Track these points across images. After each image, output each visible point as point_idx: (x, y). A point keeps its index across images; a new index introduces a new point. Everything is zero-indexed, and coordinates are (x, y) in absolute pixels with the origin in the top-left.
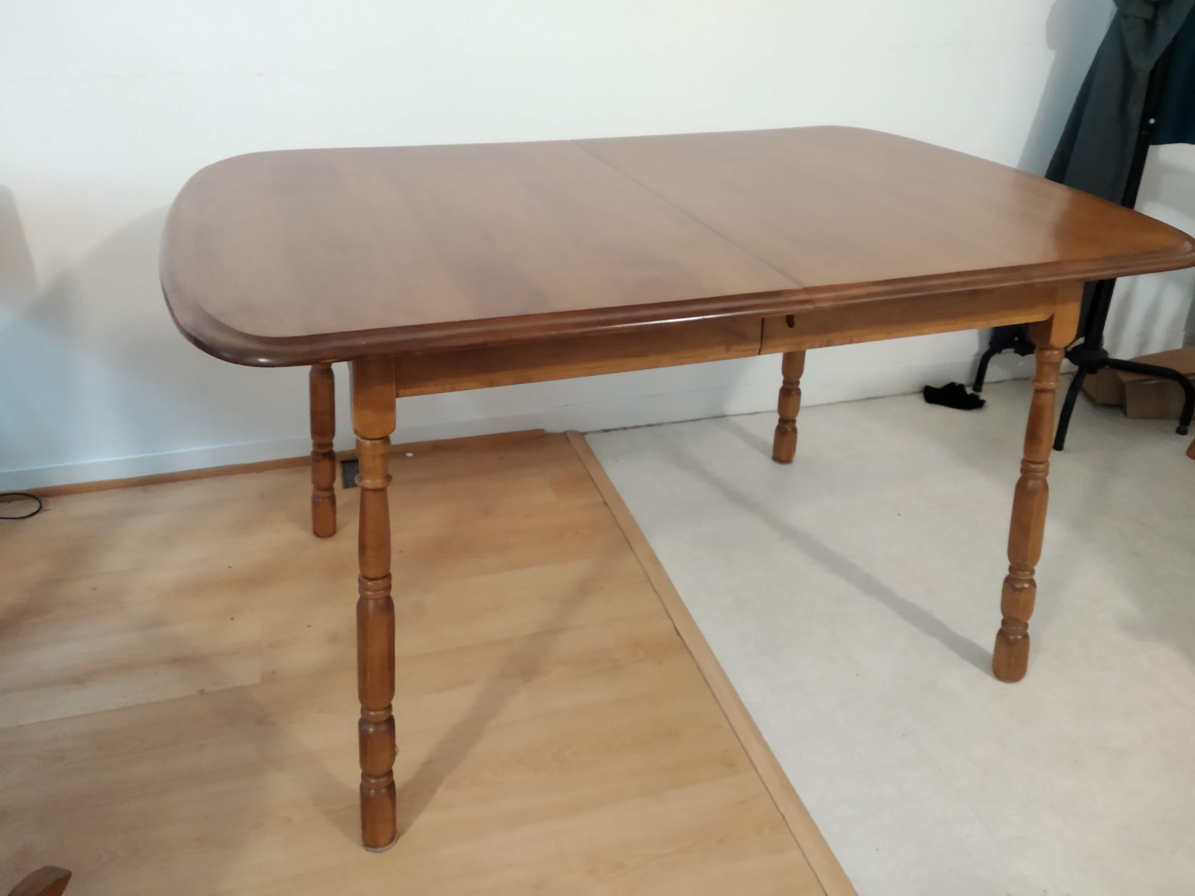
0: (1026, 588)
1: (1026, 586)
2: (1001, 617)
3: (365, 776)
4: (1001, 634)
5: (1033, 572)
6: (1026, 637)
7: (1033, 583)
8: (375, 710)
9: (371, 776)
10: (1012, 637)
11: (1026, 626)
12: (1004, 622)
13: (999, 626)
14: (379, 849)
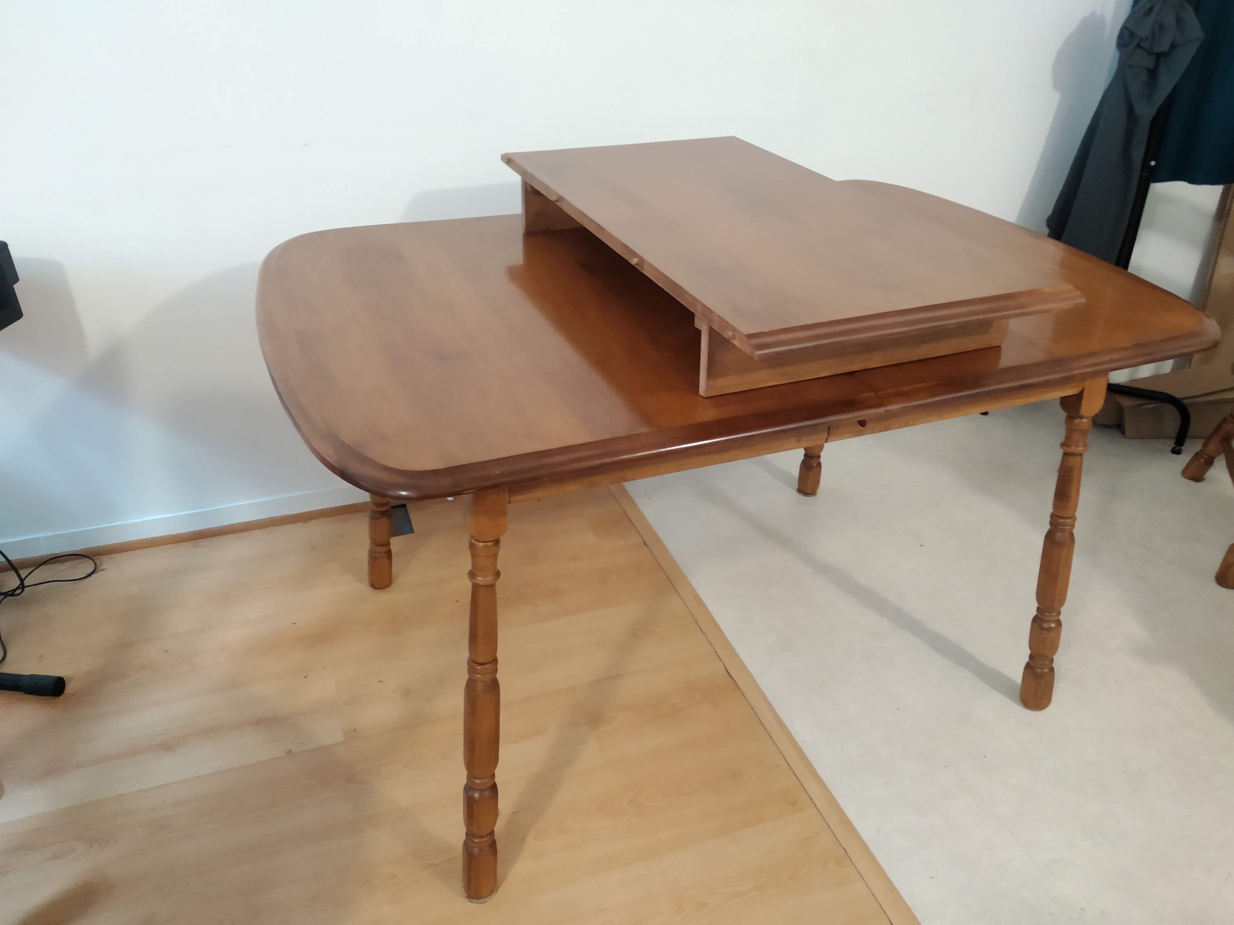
0: (1053, 627)
1: (1053, 625)
2: (1029, 652)
3: (469, 835)
4: (1028, 666)
5: (1059, 613)
6: (1052, 669)
7: (1059, 623)
8: (480, 779)
9: (475, 836)
10: (1038, 671)
11: (1052, 661)
12: (1031, 657)
13: (1027, 659)
14: (482, 900)
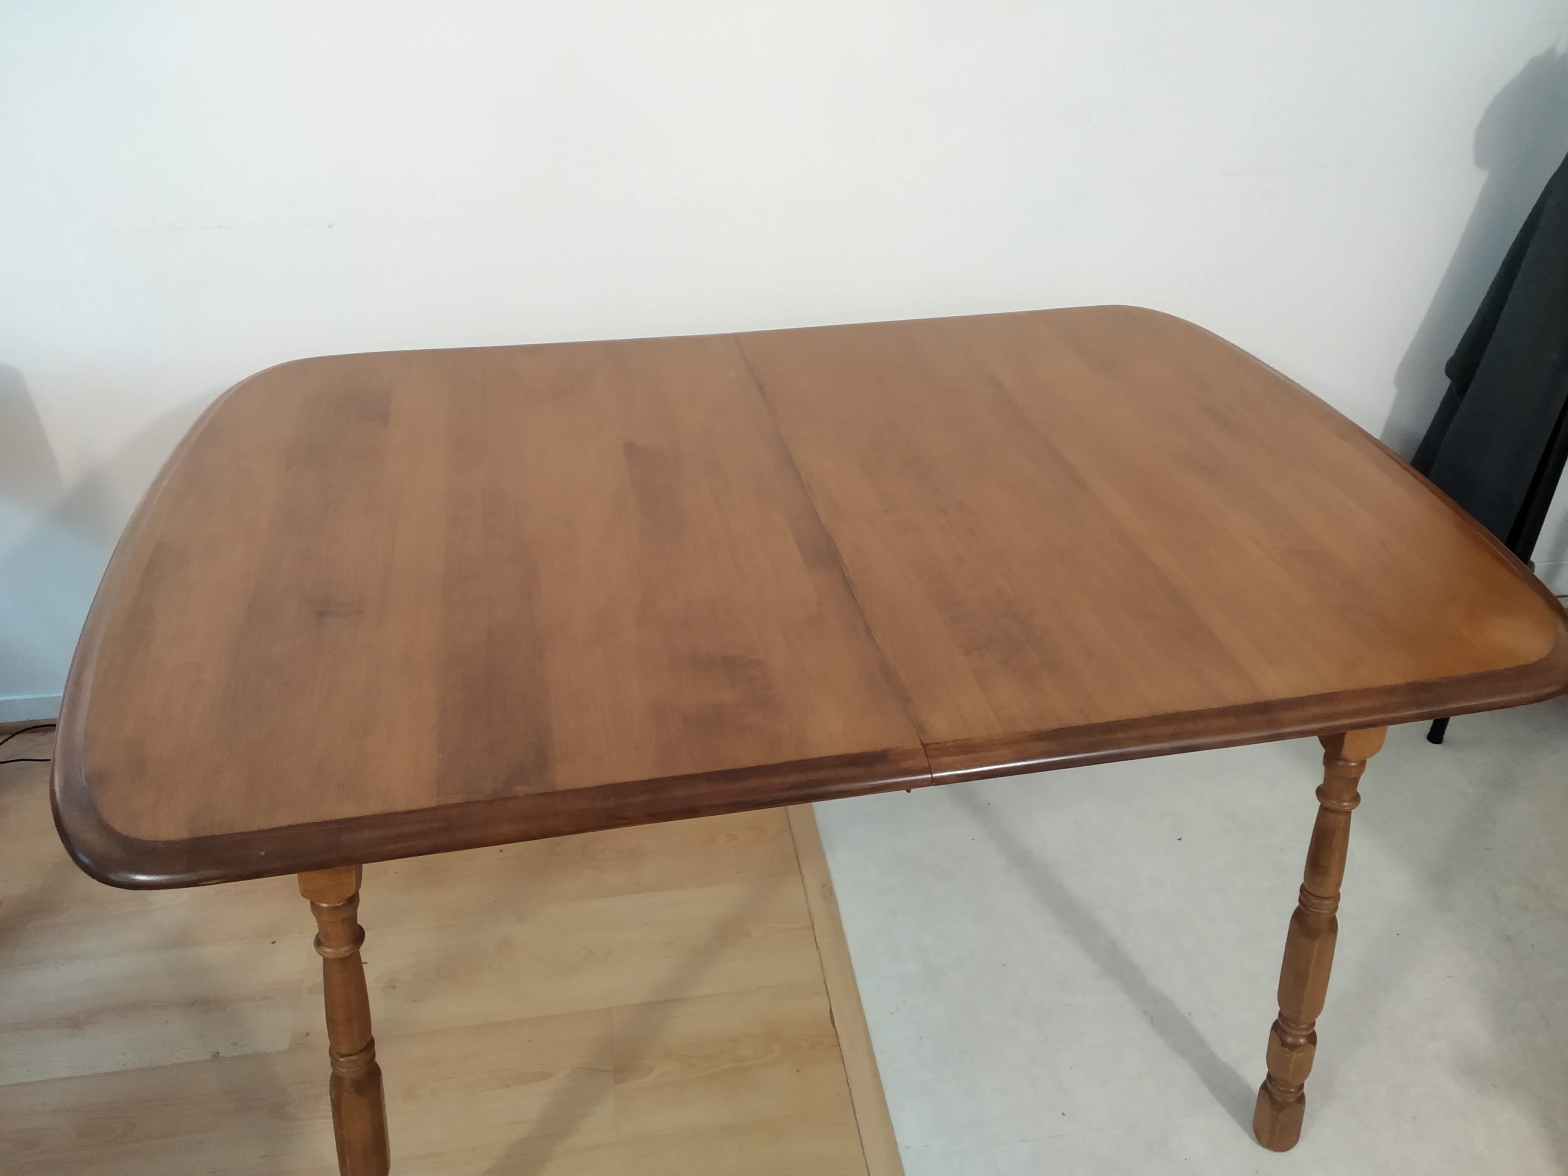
0: (1303, 1044)
1: (1302, 1041)
2: (1266, 1070)
4: (1265, 1090)
5: (1313, 1025)
6: (1301, 1098)
7: (1313, 1040)
10: (1280, 1097)
11: (1302, 1087)
12: (1270, 1077)
